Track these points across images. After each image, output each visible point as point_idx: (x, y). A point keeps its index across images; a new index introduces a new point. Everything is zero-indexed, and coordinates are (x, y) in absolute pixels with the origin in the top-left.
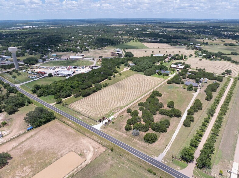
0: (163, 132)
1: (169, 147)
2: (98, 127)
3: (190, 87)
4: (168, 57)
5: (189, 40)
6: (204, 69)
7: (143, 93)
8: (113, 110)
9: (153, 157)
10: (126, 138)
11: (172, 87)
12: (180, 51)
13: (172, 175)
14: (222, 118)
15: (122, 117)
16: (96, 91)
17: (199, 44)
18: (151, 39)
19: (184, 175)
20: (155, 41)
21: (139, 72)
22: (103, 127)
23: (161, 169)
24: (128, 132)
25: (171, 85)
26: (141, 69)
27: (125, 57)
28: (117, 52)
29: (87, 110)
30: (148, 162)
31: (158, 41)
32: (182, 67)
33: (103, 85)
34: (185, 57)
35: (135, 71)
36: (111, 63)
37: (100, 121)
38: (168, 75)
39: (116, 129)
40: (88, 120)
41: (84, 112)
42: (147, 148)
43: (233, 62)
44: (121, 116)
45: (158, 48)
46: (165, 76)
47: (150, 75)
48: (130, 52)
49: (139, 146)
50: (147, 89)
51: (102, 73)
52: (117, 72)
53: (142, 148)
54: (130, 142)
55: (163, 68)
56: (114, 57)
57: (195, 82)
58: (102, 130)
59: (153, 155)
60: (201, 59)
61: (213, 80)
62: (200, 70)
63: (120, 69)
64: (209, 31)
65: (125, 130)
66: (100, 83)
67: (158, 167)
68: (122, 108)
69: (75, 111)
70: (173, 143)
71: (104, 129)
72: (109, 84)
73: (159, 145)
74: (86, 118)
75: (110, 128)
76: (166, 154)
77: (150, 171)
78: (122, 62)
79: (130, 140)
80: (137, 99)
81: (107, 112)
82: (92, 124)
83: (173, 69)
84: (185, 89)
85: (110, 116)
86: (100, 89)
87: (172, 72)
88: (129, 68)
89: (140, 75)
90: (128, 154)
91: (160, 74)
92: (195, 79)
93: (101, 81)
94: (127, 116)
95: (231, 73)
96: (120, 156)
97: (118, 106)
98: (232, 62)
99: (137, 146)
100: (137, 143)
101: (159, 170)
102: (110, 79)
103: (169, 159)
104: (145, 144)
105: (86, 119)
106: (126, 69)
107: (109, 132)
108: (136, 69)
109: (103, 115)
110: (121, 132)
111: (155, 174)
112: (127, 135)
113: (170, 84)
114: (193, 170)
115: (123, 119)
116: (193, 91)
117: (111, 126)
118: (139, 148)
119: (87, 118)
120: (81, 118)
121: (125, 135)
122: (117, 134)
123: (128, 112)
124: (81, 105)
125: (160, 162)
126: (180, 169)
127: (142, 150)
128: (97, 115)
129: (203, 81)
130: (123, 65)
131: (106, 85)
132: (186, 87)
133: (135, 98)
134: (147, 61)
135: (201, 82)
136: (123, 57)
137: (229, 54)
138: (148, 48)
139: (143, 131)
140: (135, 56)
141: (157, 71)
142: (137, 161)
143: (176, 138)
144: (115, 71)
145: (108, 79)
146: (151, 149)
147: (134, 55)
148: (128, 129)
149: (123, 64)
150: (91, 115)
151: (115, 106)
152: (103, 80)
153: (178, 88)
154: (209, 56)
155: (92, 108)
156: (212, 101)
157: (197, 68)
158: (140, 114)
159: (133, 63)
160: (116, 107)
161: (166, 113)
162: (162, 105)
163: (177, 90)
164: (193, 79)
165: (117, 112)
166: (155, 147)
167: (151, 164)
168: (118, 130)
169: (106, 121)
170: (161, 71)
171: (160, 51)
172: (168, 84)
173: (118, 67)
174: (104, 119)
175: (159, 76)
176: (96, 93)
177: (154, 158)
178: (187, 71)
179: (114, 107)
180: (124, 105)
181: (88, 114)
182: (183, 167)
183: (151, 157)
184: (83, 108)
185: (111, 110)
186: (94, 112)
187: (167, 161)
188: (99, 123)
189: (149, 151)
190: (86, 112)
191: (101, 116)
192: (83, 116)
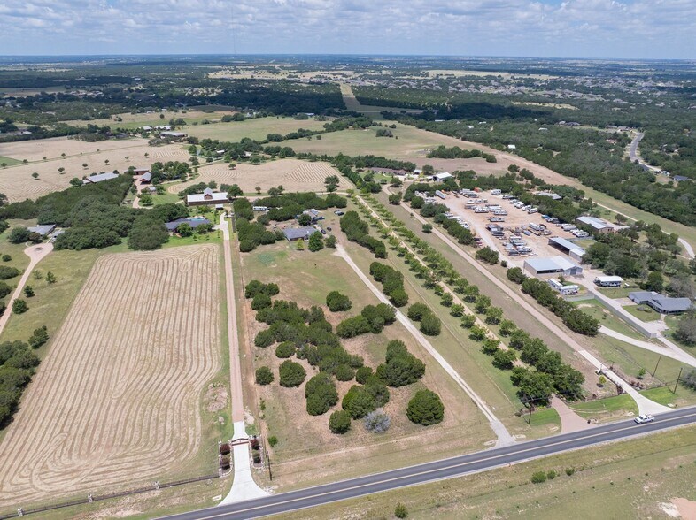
0: (420, 377)
1: (478, 400)
4: (134, 177)
6: (281, 188)
7: (217, 307)
8: (205, 404)
10: (373, 456)
11: (268, 259)
12: (146, 155)
15: (266, 404)
17: (168, 127)
19: (579, 432)
23: (543, 456)
24: (350, 435)
25: (254, 252)
29: (102, 469)
30: (507, 465)
31: (29, 135)
32: (223, 196)
37: (226, 466)
38: (210, 229)
39: (310, 452)
40: (166, 497)
41: (104, 484)
42: (451, 438)
44: (263, 408)
45: (63, 155)
46: (205, 232)
49: (433, 448)
53: (445, 446)
54: (401, 456)
58: (276, 487)
59: (484, 441)
60: (233, 166)
61: (326, 208)
62: (272, 192)
65: (337, 437)
67: (533, 458)
68: (227, 383)
71: (276, 480)
72: (45, 329)
73: (460, 413)
74: (146, 496)
75: (292, 463)
76: (498, 418)
77: (538, 480)
79: (393, 451)
80: (225, 332)
82: (210, 499)
83: (201, 207)
84: (303, 250)
85: (226, 429)
86: (37, 363)
87: (210, 216)
88: (48, 247)
90: (446, 486)
91: (186, 233)
94: (280, 397)
97: (201, 382)
98: (300, 159)
99: (427, 450)
100: (419, 445)
101: (541, 460)
103: (518, 424)
104: (433, 432)
105: (155, 500)
106: (37, 252)
107: (304, 474)
110: (338, 449)
111: (551, 477)
112: (363, 443)
113: (251, 250)
114: (572, 411)
115: (281, 412)
116: (327, 249)
117: (279, 456)
118: (438, 452)
119: (157, 493)
120: (128, 513)
121: (360, 450)
122: (335, 463)
123: (264, 383)
124: (44, 466)
125: (516, 443)
126: (557, 428)
127: (452, 451)
128: (176, 454)
129: (317, 218)
131: (41, 339)
132: (305, 244)
133: (214, 332)
135: (313, 221)
138: (25, 161)
141: (169, 225)
142: (483, 483)
143: (459, 373)
144: (4, 273)
145: (8, 311)
146: (464, 433)
148: (341, 428)
150: (147, 472)
151: (189, 388)
153: (283, 254)
155: (109, 447)
157: (258, 189)
159: (40, 224)
160: (198, 387)
161: (363, 328)
163: (290, 260)
165: (229, 400)
166: (460, 422)
167: (513, 463)
168: (320, 451)
171: (85, 165)
172: (248, 254)
174: (226, 450)
175: (187, 239)
176: (32, 387)
177: (496, 447)
179: (196, 394)
180: (214, 371)
181: (134, 476)
182: (556, 419)
183: (486, 450)
184: (74, 471)
185: (197, 410)
186: (150, 455)
187: (523, 432)
188: (232, 476)
189: (466, 442)
190: (110, 475)
191: (196, 449)
192: (128, 499)
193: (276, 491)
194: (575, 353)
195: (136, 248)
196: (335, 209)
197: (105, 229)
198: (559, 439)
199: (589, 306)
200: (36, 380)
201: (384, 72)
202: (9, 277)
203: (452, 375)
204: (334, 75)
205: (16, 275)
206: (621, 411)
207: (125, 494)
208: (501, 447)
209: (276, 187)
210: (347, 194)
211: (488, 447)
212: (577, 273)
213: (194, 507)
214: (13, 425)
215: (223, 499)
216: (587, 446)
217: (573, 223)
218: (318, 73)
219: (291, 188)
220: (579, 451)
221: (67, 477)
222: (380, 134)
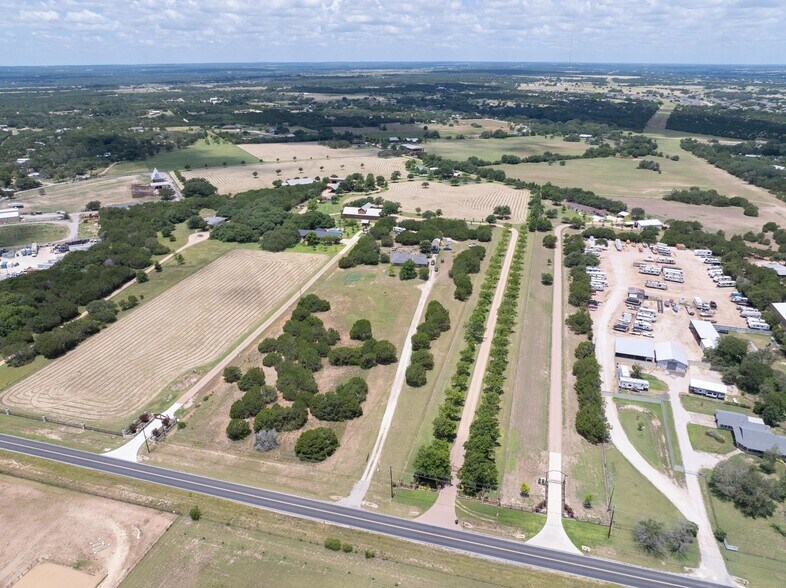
0: (351, 418)
1: (375, 458)
2: (129, 451)
3: (407, 269)
4: (329, 185)
5: (385, 129)
6: (439, 213)
7: (267, 311)
8: (175, 383)
9: (334, 501)
10: (236, 466)
11: (356, 278)
12: (362, 165)
13: (400, 538)
14: (505, 343)
15: (210, 399)
16: (98, 331)
17: (415, 140)
18: (268, 131)
19: (434, 527)
20: (280, 136)
21: (242, 241)
22: (147, 449)
23: (365, 530)
24: (239, 444)
25: (351, 270)
26: (248, 231)
27: (187, 196)
28: (154, 181)
29: (72, 404)
30: (321, 521)
31: (291, 138)
32: (376, 212)
33: (122, 303)
34: (381, 180)
35: (230, 240)
36: (136, 222)
37: (133, 430)
38: (337, 242)
39: (196, 444)
40: (83, 436)
41: (62, 412)
42: (310, 479)
43: (510, 182)
44: (206, 399)
45: (295, 158)
46: (330, 244)
47: (283, 250)
48: (203, 180)
49: (284, 479)
50: (280, 294)
51: (109, 262)
52: (166, 252)
53: (296, 484)
54: (253, 475)
55: (320, 222)
56: (146, 200)
57: (418, 252)
58: (147, 458)
59: (334, 494)
60: (426, 184)
61: (466, 239)
62: (427, 215)
63: (173, 240)
64: (435, 97)
65: (227, 441)
66: (106, 299)
67: (353, 528)
68: (206, 372)
69: (27, 417)
70: (385, 444)
71: (152, 454)
72: (142, 297)
73: (346, 461)
74: (74, 430)
75: (175, 447)
76: (372, 480)
77: (332, 546)
78: (178, 215)
79: (252, 469)
80: (250, 333)
81: (154, 396)
82: (103, 448)
83: (349, 220)
84: (394, 276)
85: (165, 405)
86: (113, 320)
87: (349, 230)
88: (207, 235)
89: (248, 252)
90: (251, 513)
91: (313, 242)
92: (417, 243)
93: (109, 292)
94: (227, 395)
95: (510, 213)
96: (229, 528)
97: (191, 366)
98: (507, 184)
99: (278, 480)
100: (276, 473)
102: (143, 279)
103: (381, 493)
104: (301, 468)
105: (74, 436)
106: (196, 238)
107: (174, 458)
108: (231, 233)
109: (139, 406)
110: (217, 450)
111: (348, 550)
112: (239, 453)
113: (349, 267)
114: (454, 504)
115: (214, 406)
116: (417, 279)
117: (176, 438)
118: (285, 485)
119: (81, 431)
120: (54, 437)
121: (231, 457)
122: (202, 459)
123: (228, 380)
124: (48, 391)
125: (359, 508)
127: (296, 489)
128: (118, 411)
129: (442, 248)
130: (182, 227)
131: (132, 304)
132: (398, 271)
133: (244, 329)
134: (266, 205)
135: (435, 250)
136: (178, 197)
137: (497, 163)
138: (261, 161)
139: (291, 430)
140: (221, 191)
141: (303, 232)
142: (286, 526)
143: (392, 427)
144: (158, 250)
145: (135, 280)
146: (324, 480)
147: (216, 189)
148: (237, 435)
149: (181, 221)
150: (93, 416)
151: (179, 368)
152: (118, 287)
153: (373, 276)
154: (447, 171)
155: (91, 391)
156: (474, 299)
157: (418, 210)
158: (271, 376)
159: (217, 215)
160: (183, 371)
161: (352, 359)
162: (334, 337)
163: (372, 283)
164: (412, 244)
165: (191, 386)
166: (335, 469)
167: (331, 523)
168: (204, 447)
169: (157, 424)
170: (314, 230)
171: (301, 169)
172: (343, 270)
173: (167, 235)
174: (145, 419)
175: (311, 248)
176: (97, 335)
177: (337, 504)
178: (393, 223)
179: (177, 374)
180: (209, 361)
181: (83, 416)
182: (426, 505)
183: (328, 502)
184: (58, 399)
185: (165, 385)
186: (105, 405)
187: (378, 502)
188: (130, 439)
189: (318, 488)
190: (71, 409)
191: (134, 412)
192: (63, 429)
193: (147, 462)
194: (543, 453)
195: (265, 248)
196: (476, 241)
199: (641, 409)
200: (102, 333)
201: (749, 89)
202: (160, 254)
203: (382, 427)
204: (673, 90)
205: (166, 253)
206: (512, 529)
207: (64, 424)
208: (341, 505)
209: (436, 211)
210: (504, 228)
212: (678, 369)
213: (89, 450)
214: (63, 357)
215: (110, 451)
216: (423, 543)
218: (653, 88)
220: (409, 543)
221: (52, 401)
222: (643, 166)
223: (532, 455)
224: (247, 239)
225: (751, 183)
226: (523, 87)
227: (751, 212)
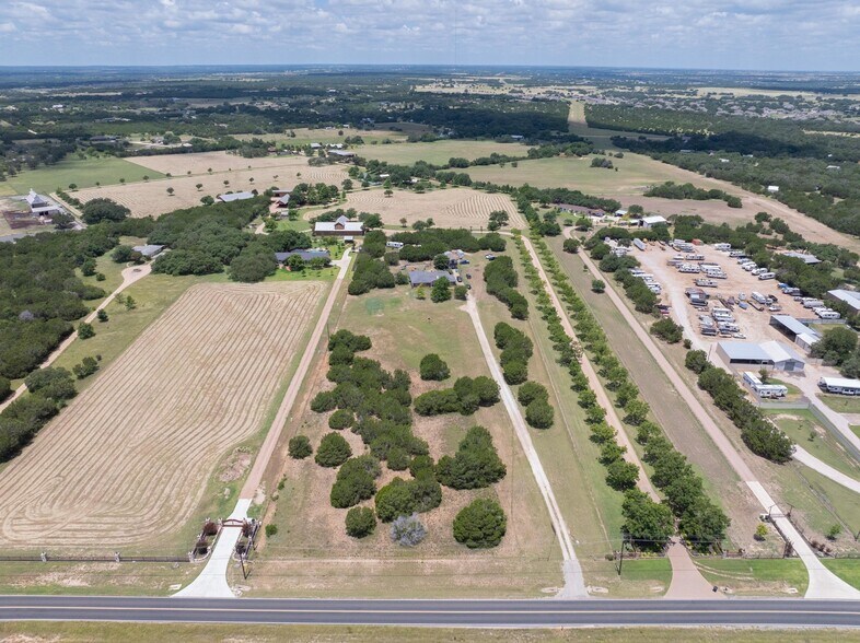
0: (495, 481)
1: (561, 527)
2: (213, 580)
3: (442, 289)
4: (272, 199)
5: (294, 136)
6: (430, 222)
7: (290, 356)
8: (219, 470)
9: (550, 595)
10: (386, 574)
11: (379, 305)
12: (298, 175)
13: (666, 626)
15: (288, 486)
16: (55, 412)
17: (340, 146)
18: (153, 142)
19: (693, 602)
20: (170, 146)
21: (200, 273)
22: (241, 572)
23: (619, 626)
24: (368, 541)
25: (365, 296)
26: (209, 259)
27: (89, 222)
28: (34, 206)
29: (75, 526)
30: (558, 627)
31: (188, 148)
32: (357, 226)
33: (77, 369)
34: (334, 189)
35: (183, 273)
36: (36, 260)
37: (202, 550)
38: (327, 264)
39: (309, 553)
40: (123, 573)
41: (68, 543)
42: (500, 572)
43: (480, 186)
44: (282, 486)
45: (210, 170)
46: (320, 268)
47: (262, 279)
48: (107, 201)
49: (467, 580)
50: (296, 334)
51: (25, 314)
52: (101, 295)
53: (485, 582)
54: (419, 582)
55: (293, 243)
56: (33, 231)
57: (433, 269)
58: (247, 589)
59: (543, 586)
60: (388, 193)
61: (478, 251)
62: (418, 225)
63: (101, 278)
64: (330, 100)
65: (351, 542)
66: (43, 367)
67: (602, 626)
68: (257, 449)
70: (560, 507)
71: (251, 581)
72: (100, 358)
73: (527, 538)
74: (103, 567)
75: (280, 563)
76: (578, 557)
78: (95, 247)
79: (412, 573)
80: (285, 388)
81: (200, 493)
82: (168, 586)
83: (329, 238)
84: (423, 298)
85: (226, 505)
86: (72, 395)
87: (333, 249)
88: (146, 269)
89: (216, 285)
90: (454, 637)
91: (297, 267)
92: (428, 259)
93: (44, 357)
94: (308, 477)
95: (507, 218)
97: (228, 444)
99: (458, 581)
100: (449, 573)
101: (614, 631)
102: (87, 333)
103: (603, 571)
104: (476, 559)
105: (109, 575)
106: (130, 275)
107: (288, 580)
108: (184, 264)
109: (189, 506)
110: (344, 557)
112: (379, 555)
113: (362, 293)
114: (695, 567)
115: (300, 495)
116: (453, 300)
117: (272, 551)
118: (472, 587)
119: (116, 566)
120: (76, 583)
121: (371, 563)
122: (331, 574)
123: (297, 456)
124: (23, 511)
125: (589, 598)
126: (661, 589)
127: (491, 591)
128: (159, 525)
129: (459, 261)
130: (104, 263)
131: (90, 369)
132: (428, 292)
133: (273, 385)
134: (214, 225)
135: (454, 264)
136: (80, 226)
137: (446, 167)
138: (168, 175)
139: (428, 510)
140: (135, 215)
141: (282, 256)
143: (553, 485)
144: (88, 293)
145: (75, 335)
146: (519, 568)
147: (128, 211)
148: (360, 531)
149: (100, 254)
150: (119, 539)
151: (212, 449)
152: (53, 348)
153: (397, 302)
154: (403, 176)
155: (96, 501)
156: (534, 313)
157: (404, 221)
158: (357, 447)
159: (149, 244)
160: (222, 450)
161: (449, 404)
162: (402, 381)
163: (402, 310)
164: (422, 259)
165: (248, 471)
166: (522, 552)
167: (569, 627)
168: (322, 555)
169: (229, 538)
170: (290, 253)
171: (226, 183)
172: (355, 297)
173: (89, 273)
174: (211, 531)
175: (295, 274)
176: (57, 420)
177: (556, 598)
178: (381, 237)
179: (216, 457)
180: (250, 432)
181: (103, 541)
182: (665, 575)
183: (543, 599)
184: (48, 522)
185: (208, 475)
186: (131, 520)
187: (605, 584)
188: (203, 565)
189: (517, 581)
190: (78, 534)
191: (183, 522)
192: (82, 567)
193: (252, 593)
194: (740, 484)
195: (235, 279)
196: (490, 251)
197: (207, 254)
198: (657, 606)
199: (795, 418)
200: (64, 413)
201: (638, 89)
202: (92, 298)
203: (541, 485)
204: (570, 90)
205: (100, 297)
206: (777, 584)
207: (80, 560)
208: (564, 598)
209: (425, 220)
210: (513, 235)
211: (545, 594)
212: (796, 369)
213: (146, 593)
214: (18, 459)
215: (181, 589)
216: (697, 626)
217: (821, 298)
218: (551, 88)
219: (445, 222)
220: (681, 630)
221: (37, 527)
222: (596, 164)
223: (729, 488)
224: (208, 270)
225: (709, 176)
226: (419, 89)
227: (735, 203)
